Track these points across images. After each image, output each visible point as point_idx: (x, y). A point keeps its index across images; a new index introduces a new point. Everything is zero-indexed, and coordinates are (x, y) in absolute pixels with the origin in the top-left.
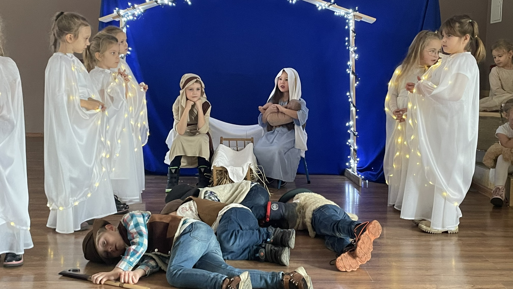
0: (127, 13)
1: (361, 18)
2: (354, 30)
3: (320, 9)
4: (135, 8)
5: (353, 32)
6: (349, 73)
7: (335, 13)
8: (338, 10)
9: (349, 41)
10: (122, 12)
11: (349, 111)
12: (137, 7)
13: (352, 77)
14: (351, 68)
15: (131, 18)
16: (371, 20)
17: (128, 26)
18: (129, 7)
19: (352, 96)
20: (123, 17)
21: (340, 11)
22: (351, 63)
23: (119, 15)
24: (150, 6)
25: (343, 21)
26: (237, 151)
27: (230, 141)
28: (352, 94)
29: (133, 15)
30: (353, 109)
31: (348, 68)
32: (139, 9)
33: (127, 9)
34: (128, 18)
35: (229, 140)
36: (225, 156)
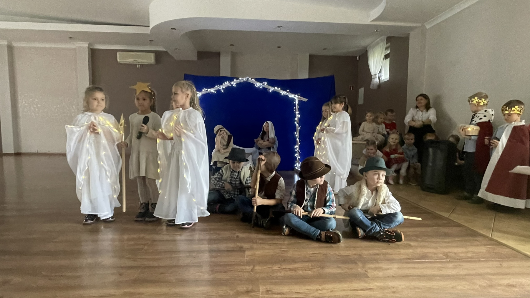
1: (301, 99)
3: (282, 94)
5: (297, 105)
7: (289, 97)
8: (290, 95)
9: (296, 109)
11: (296, 141)
13: (297, 125)
14: (297, 121)
16: (306, 100)
19: (297, 134)
22: (297, 119)
24: (204, 93)
28: (297, 133)
30: (298, 140)
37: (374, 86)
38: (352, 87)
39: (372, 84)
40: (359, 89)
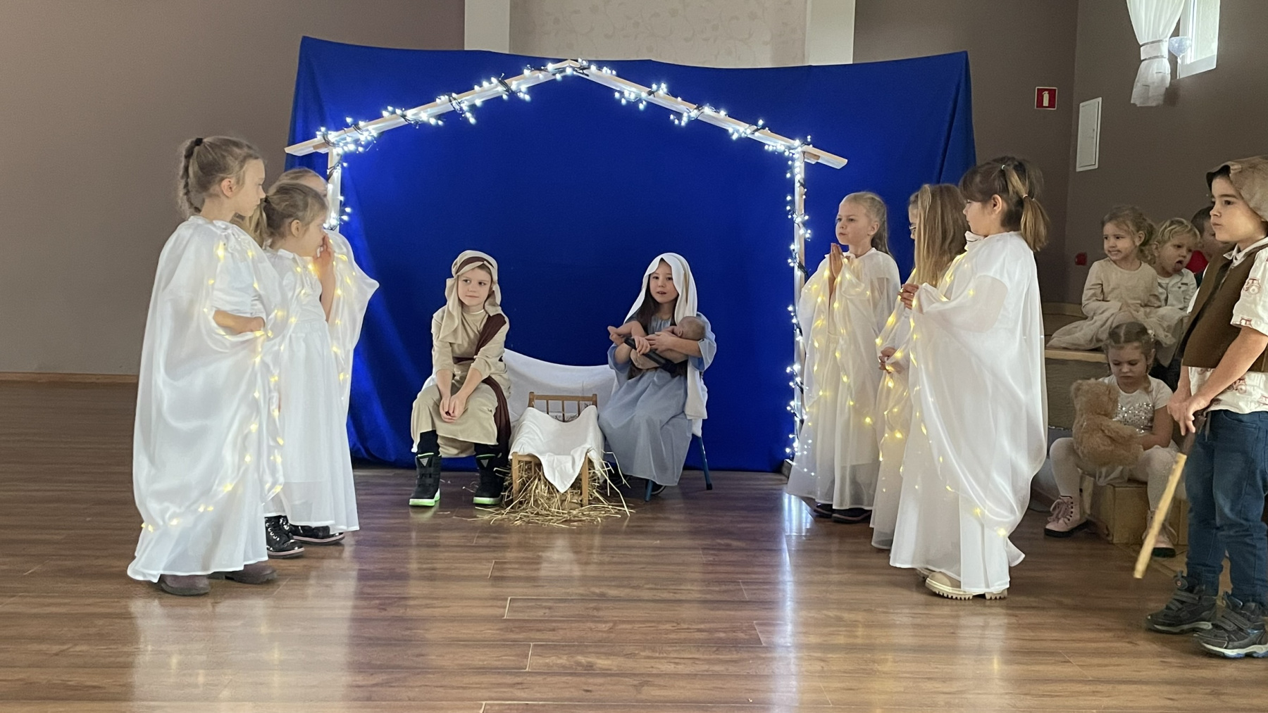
0: (345, 139)
1: (818, 157)
2: (802, 181)
3: (735, 137)
4: (359, 129)
5: (801, 185)
6: (794, 267)
7: (766, 147)
8: (771, 141)
10: (333, 136)
12: (365, 126)
13: (798, 274)
14: (797, 256)
15: (352, 147)
16: (838, 162)
17: (345, 165)
18: (347, 126)
20: (334, 145)
21: (775, 143)
22: (797, 247)
23: (327, 143)
24: (388, 126)
25: (780, 163)
26: (564, 421)
27: (549, 401)
29: (357, 142)
31: (792, 258)
32: (367, 130)
33: (342, 131)
34: (346, 149)
35: (547, 398)
36: (538, 432)
37: (1150, 94)
38: (1047, 92)
39: (1139, 84)
40: (1081, 104)
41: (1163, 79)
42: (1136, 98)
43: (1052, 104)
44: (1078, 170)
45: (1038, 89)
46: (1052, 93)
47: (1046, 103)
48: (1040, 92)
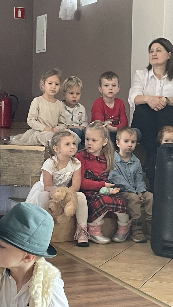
37: (67, 14)
38: (20, 10)
39: (62, 8)
40: (38, 17)
41: (73, 6)
42: (61, 15)
43: (23, 16)
44: (37, 52)
45: (15, 8)
46: (23, 11)
47: (20, 16)
48: (17, 9)
